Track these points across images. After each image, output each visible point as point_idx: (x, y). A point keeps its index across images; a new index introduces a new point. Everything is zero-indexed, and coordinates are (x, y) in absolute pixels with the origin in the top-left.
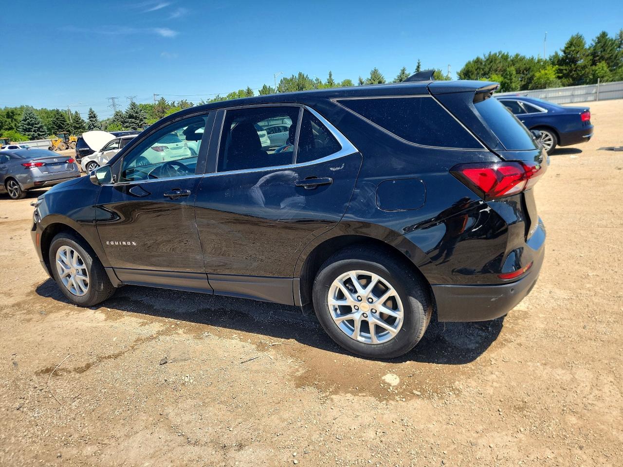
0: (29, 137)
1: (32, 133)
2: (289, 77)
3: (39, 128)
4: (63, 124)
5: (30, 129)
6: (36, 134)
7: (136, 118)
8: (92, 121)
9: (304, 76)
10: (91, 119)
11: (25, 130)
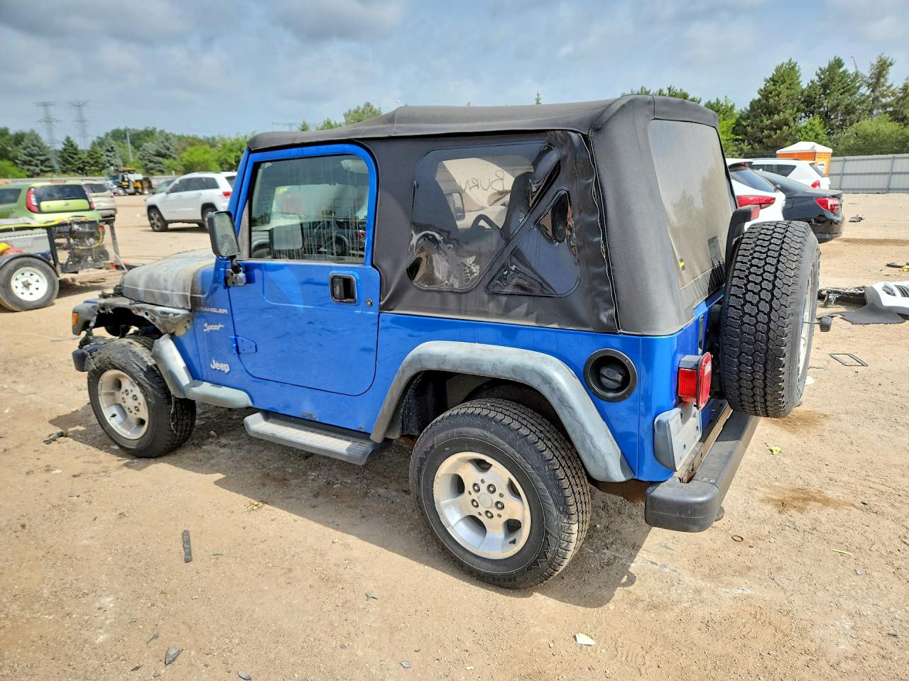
0: (28, 173)
1: (32, 168)
2: (354, 108)
3: (42, 162)
4: (72, 158)
5: (31, 161)
6: (37, 170)
7: (163, 156)
8: (107, 156)
9: (372, 107)
10: (108, 153)
11: (25, 163)
